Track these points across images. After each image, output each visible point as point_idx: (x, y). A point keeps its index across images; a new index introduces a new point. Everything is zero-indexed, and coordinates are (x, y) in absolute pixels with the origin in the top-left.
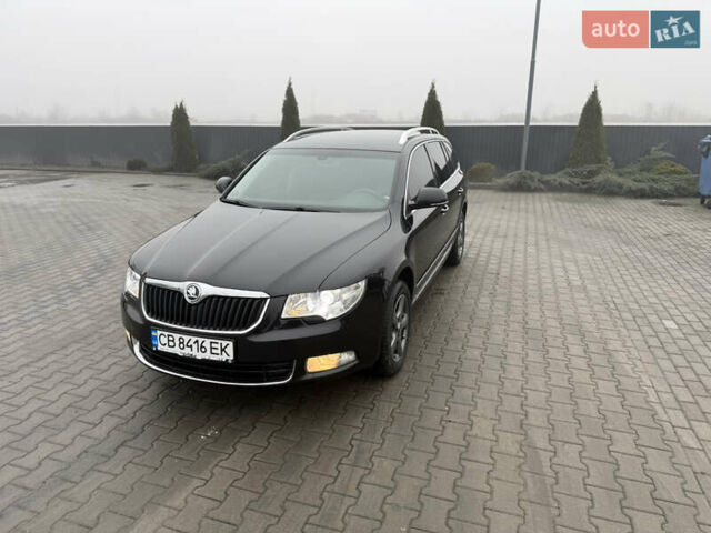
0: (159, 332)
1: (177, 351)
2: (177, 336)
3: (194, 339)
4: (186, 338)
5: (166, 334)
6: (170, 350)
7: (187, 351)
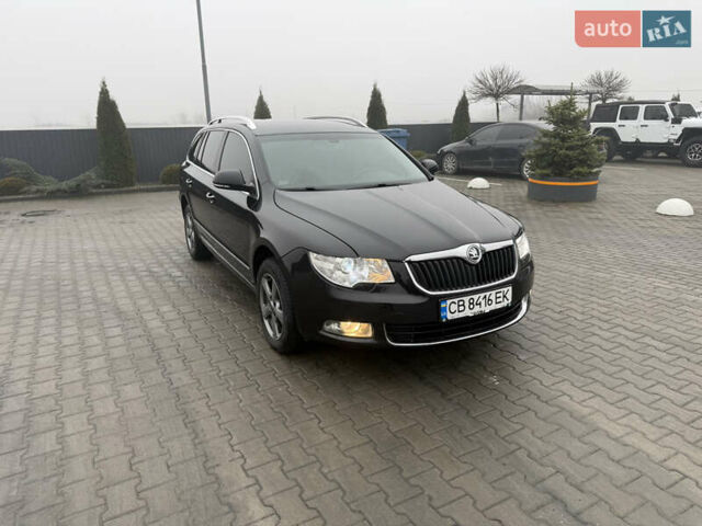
0: (449, 302)
1: (468, 313)
2: (466, 299)
3: (482, 295)
4: (476, 297)
5: (456, 300)
6: (461, 315)
7: (477, 309)
